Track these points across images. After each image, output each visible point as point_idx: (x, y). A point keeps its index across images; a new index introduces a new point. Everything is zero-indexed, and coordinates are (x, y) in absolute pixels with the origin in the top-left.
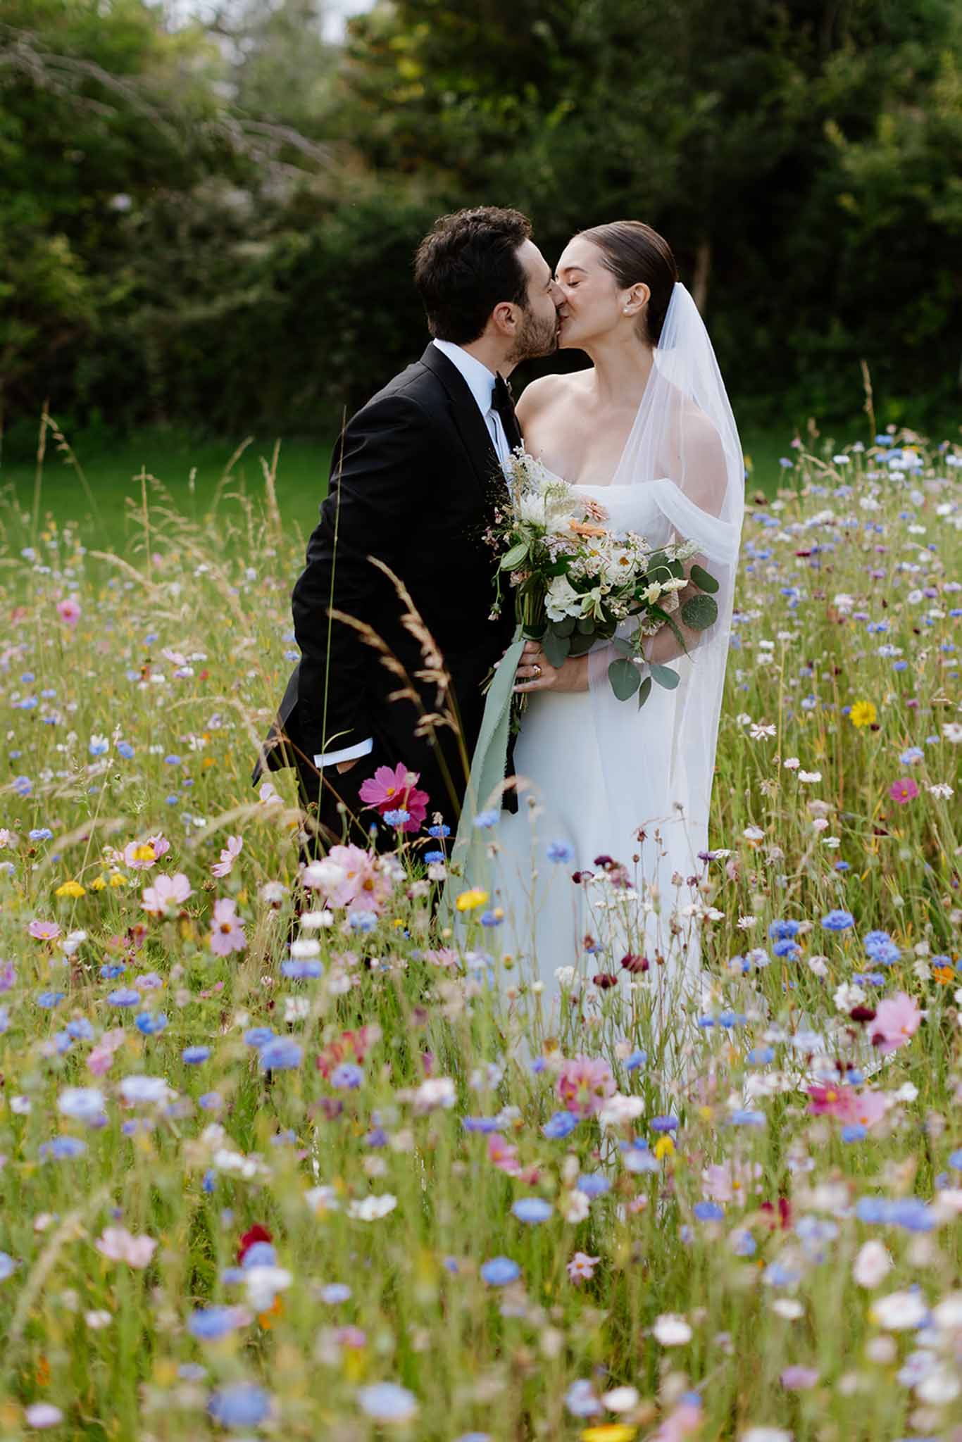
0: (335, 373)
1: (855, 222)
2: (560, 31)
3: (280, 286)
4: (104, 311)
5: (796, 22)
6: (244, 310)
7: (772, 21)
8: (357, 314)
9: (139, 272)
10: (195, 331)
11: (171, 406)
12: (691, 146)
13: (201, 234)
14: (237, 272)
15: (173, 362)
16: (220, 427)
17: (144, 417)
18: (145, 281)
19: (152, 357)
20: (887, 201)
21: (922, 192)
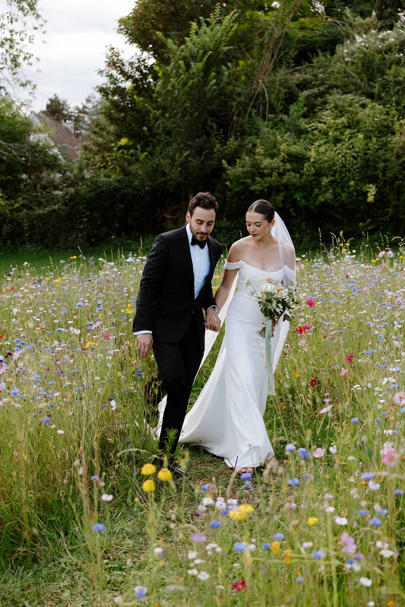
0: (81, 231)
1: (231, 190)
2: (150, 130)
3: (65, 204)
4: (11, 211)
5: (219, 129)
6: (54, 210)
7: (212, 128)
8: (88, 213)
9: (24, 199)
10: (39, 217)
11: (31, 239)
12: (184, 165)
13: (44, 188)
14: (53, 200)
15: (32, 227)
16: (47, 247)
17: (24, 243)
18: (25, 201)
19: (26, 225)
20: (239, 184)
21: (249, 181)
